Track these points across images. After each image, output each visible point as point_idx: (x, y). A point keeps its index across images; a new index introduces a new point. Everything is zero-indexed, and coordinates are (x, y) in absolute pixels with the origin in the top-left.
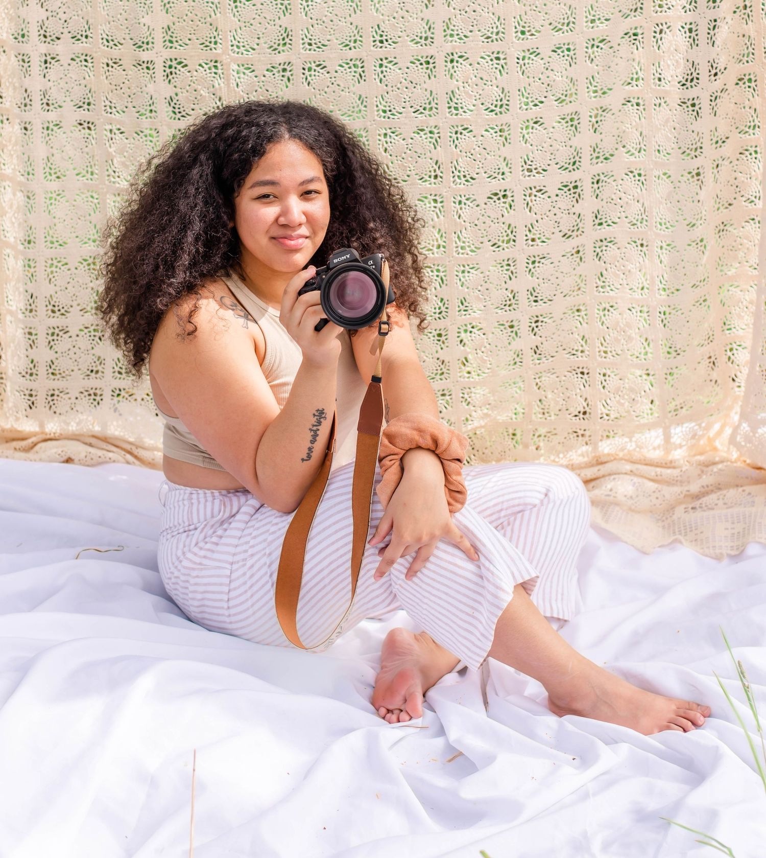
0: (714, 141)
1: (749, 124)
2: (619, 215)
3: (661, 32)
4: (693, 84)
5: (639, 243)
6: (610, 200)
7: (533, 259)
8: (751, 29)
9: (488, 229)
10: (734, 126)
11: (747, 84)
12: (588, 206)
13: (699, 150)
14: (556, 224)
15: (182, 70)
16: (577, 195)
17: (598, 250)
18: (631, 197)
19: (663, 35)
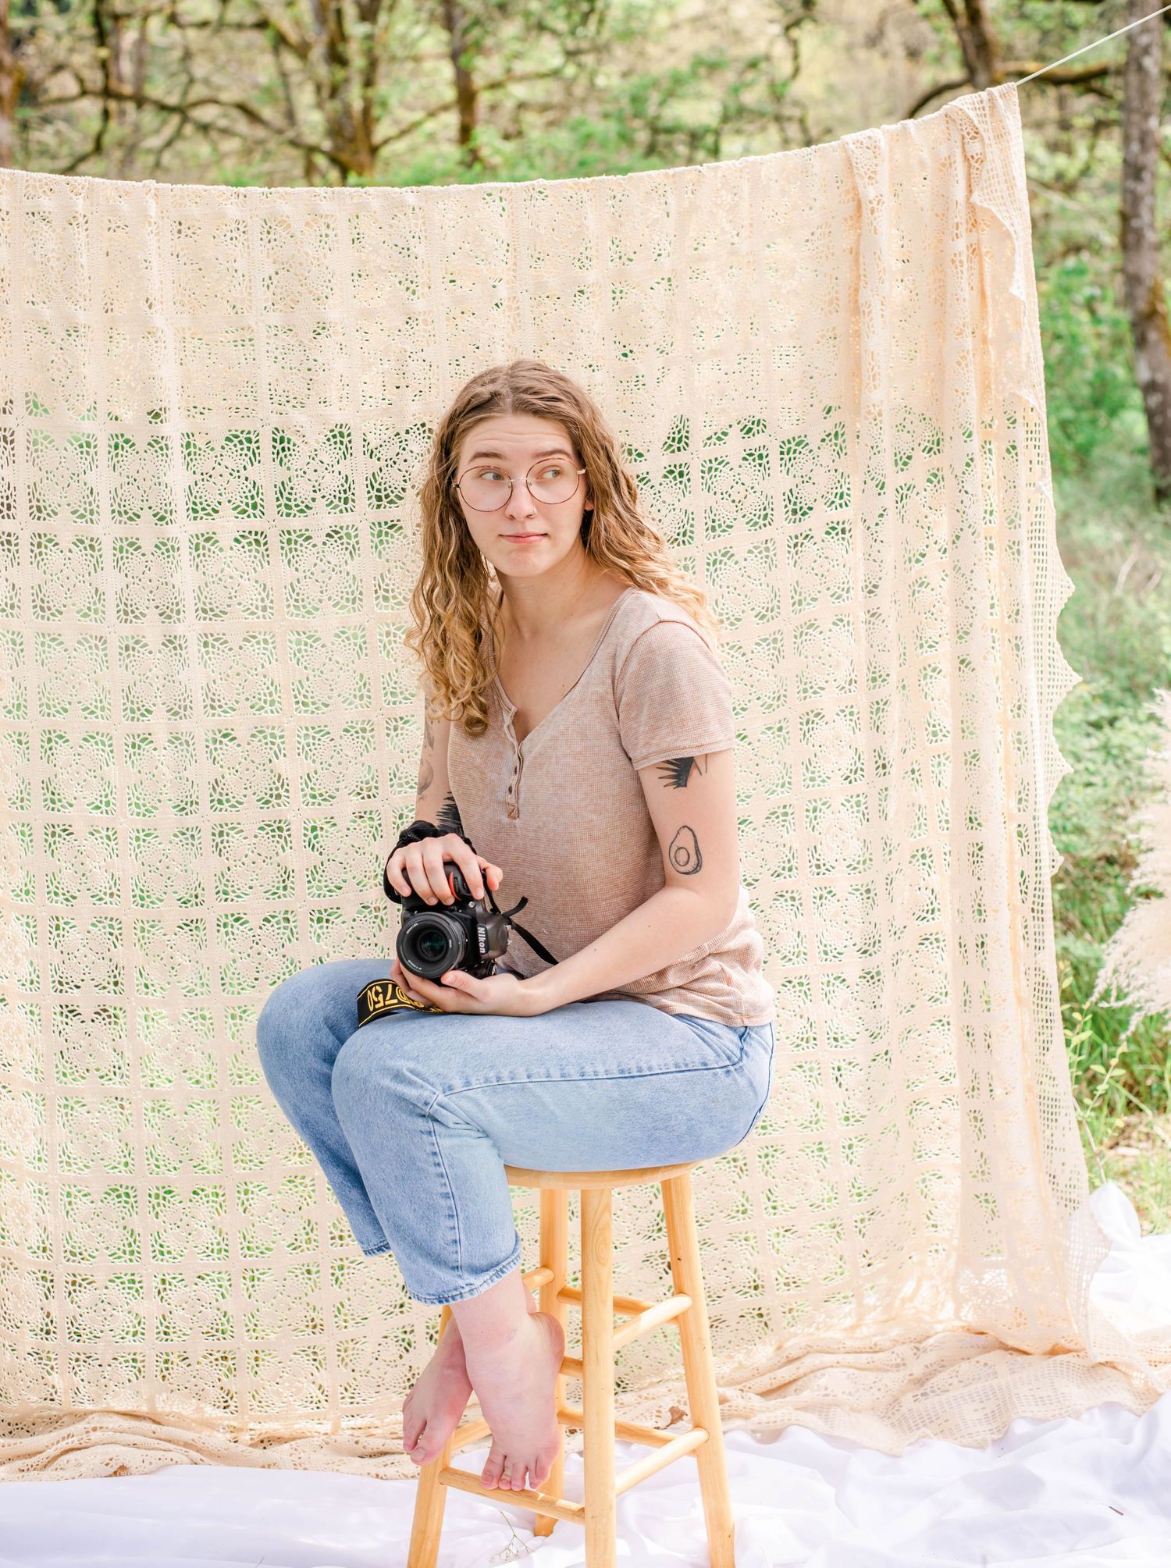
0: (892, 932)
1: (926, 908)
3: (815, 810)
4: (866, 866)
10: (911, 912)
11: (922, 861)
13: (877, 945)
15: (241, 928)
18: (792, 1013)
19: (817, 813)
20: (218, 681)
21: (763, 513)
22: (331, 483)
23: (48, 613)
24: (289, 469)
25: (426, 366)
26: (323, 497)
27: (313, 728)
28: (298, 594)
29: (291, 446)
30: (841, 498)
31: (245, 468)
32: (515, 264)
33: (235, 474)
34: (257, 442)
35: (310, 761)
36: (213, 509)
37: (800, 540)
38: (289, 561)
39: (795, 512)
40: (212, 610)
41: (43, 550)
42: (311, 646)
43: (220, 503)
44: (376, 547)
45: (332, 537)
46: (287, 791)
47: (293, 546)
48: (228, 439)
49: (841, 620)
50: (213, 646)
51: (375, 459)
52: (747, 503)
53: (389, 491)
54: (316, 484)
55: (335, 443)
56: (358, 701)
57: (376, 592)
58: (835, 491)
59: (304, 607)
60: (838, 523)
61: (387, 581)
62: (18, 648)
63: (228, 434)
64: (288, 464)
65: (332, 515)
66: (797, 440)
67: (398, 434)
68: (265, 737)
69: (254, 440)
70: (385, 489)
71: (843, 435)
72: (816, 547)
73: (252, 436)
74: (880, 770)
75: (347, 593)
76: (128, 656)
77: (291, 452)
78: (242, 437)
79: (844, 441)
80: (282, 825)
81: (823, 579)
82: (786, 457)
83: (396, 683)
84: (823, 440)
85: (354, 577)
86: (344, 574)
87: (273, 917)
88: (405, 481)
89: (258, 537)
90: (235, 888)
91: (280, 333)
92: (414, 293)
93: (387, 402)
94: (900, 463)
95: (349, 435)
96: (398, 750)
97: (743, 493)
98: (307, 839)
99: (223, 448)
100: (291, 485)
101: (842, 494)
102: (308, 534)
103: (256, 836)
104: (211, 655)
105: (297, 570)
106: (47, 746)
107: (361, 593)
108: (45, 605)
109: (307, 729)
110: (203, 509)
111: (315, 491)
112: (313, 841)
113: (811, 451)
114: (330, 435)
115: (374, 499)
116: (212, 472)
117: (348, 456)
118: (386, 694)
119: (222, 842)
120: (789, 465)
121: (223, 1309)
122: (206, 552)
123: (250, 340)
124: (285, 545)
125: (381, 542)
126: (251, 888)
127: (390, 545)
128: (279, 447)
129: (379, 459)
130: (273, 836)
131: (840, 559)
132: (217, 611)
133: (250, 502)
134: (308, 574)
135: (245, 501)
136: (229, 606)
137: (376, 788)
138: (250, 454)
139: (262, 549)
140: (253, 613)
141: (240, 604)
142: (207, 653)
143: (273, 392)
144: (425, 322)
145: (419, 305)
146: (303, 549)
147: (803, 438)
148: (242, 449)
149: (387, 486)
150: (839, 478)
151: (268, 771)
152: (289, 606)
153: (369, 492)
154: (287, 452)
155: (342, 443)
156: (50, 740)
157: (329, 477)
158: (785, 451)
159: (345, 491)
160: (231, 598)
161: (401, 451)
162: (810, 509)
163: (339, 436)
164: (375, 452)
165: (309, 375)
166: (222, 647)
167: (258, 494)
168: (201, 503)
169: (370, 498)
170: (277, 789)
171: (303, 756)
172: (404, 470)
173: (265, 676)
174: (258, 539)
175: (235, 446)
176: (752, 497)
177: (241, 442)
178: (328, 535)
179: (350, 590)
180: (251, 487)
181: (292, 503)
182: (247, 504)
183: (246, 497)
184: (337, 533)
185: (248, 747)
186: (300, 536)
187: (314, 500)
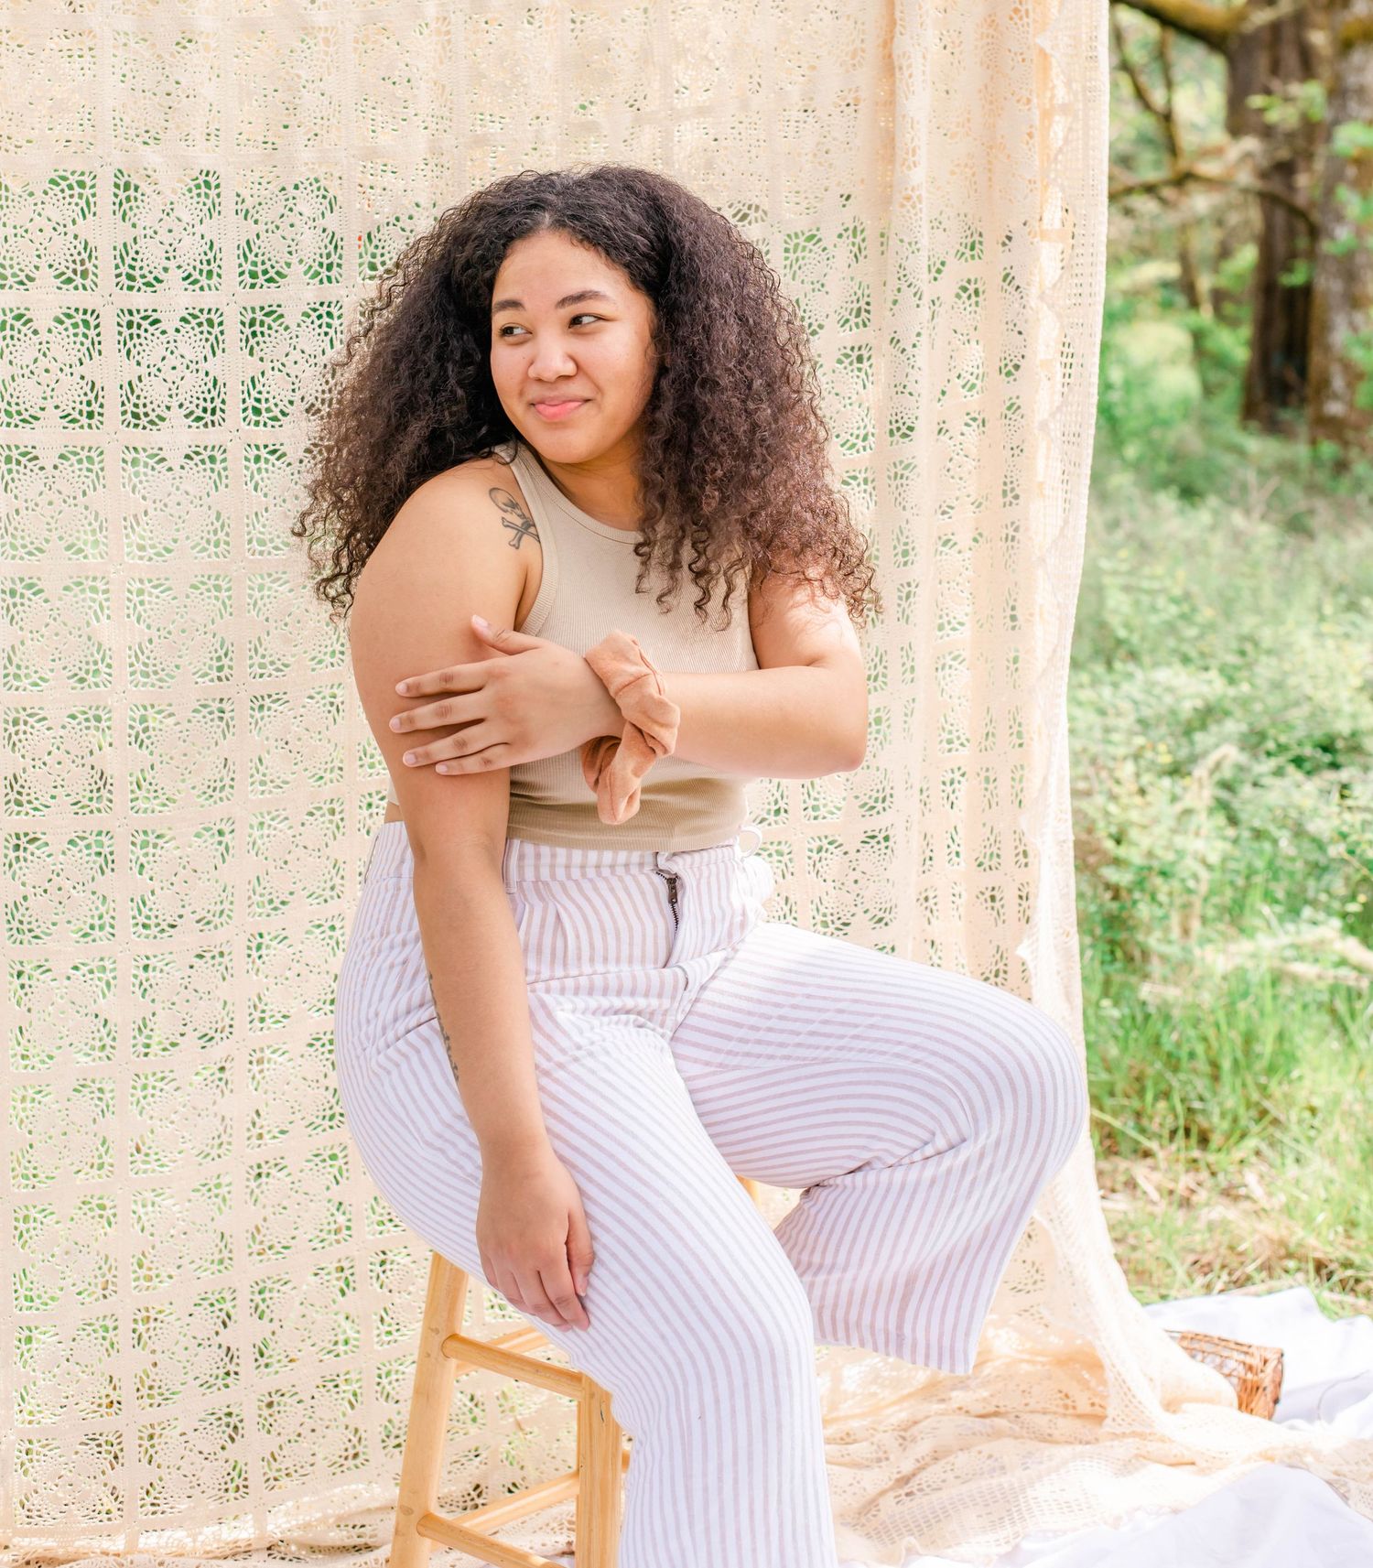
15: (37, 852)
20: (23, 512)
22: (191, 251)
24: (134, 226)
25: (325, 100)
26: (179, 267)
27: (150, 581)
28: (138, 397)
29: (138, 195)
30: (858, 315)
31: (74, 222)
33: (61, 229)
34: (93, 186)
35: (143, 626)
36: (27, 277)
38: (129, 352)
40: (19, 413)
42: (153, 469)
43: (37, 268)
44: (247, 341)
45: (187, 321)
46: (109, 666)
47: (134, 331)
48: (53, 182)
49: (855, 478)
50: (18, 463)
51: (251, 221)
53: (268, 266)
54: (171, 249)
55: (199, 195)
56: (212, 549)
57: (244, 401)
58: (849, 306)
59: (146, 415)
60: (852, 349)
61: (259, 387)
63: (54, 175)
64: (134, 220)
65: (189, 292)
66: (807, 234)
67: (284, 189)
68: (83, 591)
69: (89, 184)
70: (263, 263)
71: (862, 231)
73: (86, 179)
75: (205, 400)
77: (139, 203)
78: (73, 180)
79: (864, 240)
80: (100, 712)
82: (792, 256)
83: (264, 526)
84: (840, 236)
85: (215, 381)
86: (202, 374)
87: (83, 839)
88: (290, 253)
89: (88, 317)
90: (32, 798)
91: (132, 44)
93: (269, 146)
94: (933, 270)
95: (218, 186)
96: (262, 618)
98: (133, 733)
99: (46, 193)
100: (136, 247)
101: (859, 309)
102: (155, 316)
103: (64, 727)
104: (14, 475)
105: (139, 364)
107: (223, 402)
109: (141, 581)
110: (14, 275)
111: (168, 259)
112: (142, 736)
113: (824, 249)
114: (192, 184)
115: (247, 275)
116: (28, 225)
117: (215, 215)
118: (250, 541)
119: (17, 733)
120: (795, 267)
122: (15, 333)
123: (91, 49)
124: (124, 329)
125: (254, 334)
126: (53, 797)
127: (266, 338)
128: (122, 195)
129: (256, 222)
130: (88, 728)
131: (854, 397)
132: (26, 415)
133: (79, 268)
134: (154, 370)
135: (72, 266)
136: (43, 409)
137: (231, 668)
138: (83, 203)
139: (92, 333)
140: (75, 421)
141: (57, 407)
142: (10, 471)
143: (117, 121)
144: (327, 41)
146: (148, 335)
147: (814, 232)
148: (72, 196)
149: (265, 258)
150: (856, 288)
151: (84, 638)
152: (124, 413)
153: (240, 266)
154: (133, 203)
155: (207, 195)
157: (187, 240)
158: (791, 247)
159: (209, 262)
160: (45, 398)
161: (287, 212)
162: (821, 327)
163: (206, 183)
164: (252, 212)
165: (167, 101)
166: (30, 465)
167: (90, 256)
168: (11, 267)
169: (242, 274)
170: (96, 663)
171: (134, 618)
172: (289, 238)
173: (86, 508)
174: (87, 321)
175: (62, 191)
177: (70, 187)
178: (183, 319)
179: (209, 397)
180: (80, 248)
181: (137, 273)
182: (75, 272)
183: (74, 262)
184: (195, 317)
185: (58, 604)
186: (145, 318)
187: (166, 270)
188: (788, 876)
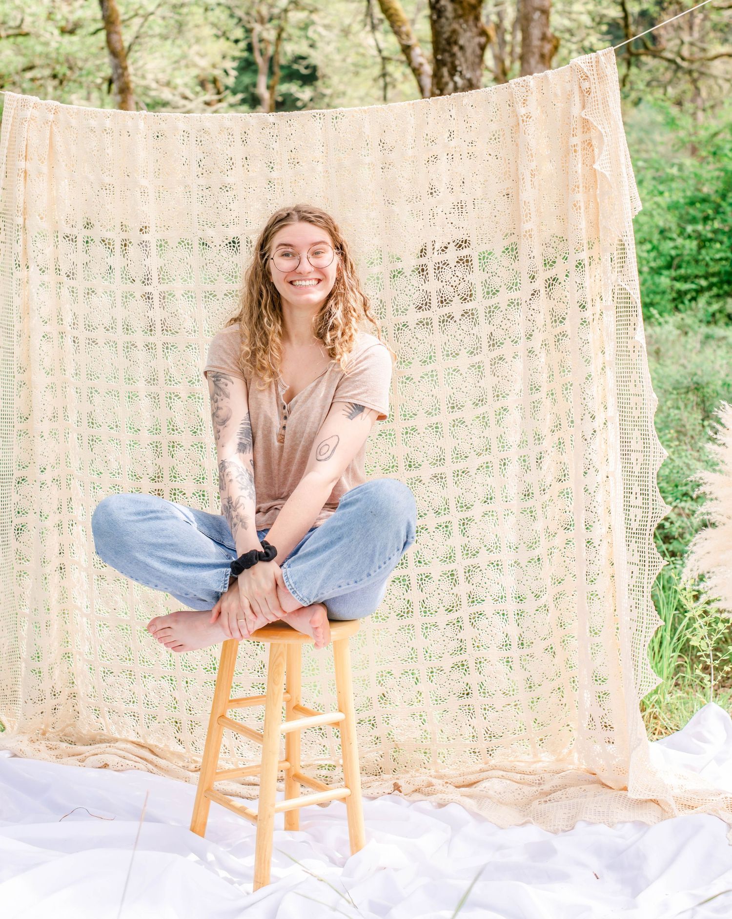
0: (547, 536)
2: (485, 595)
3: (504, 464)
4: (529, 497)
5: (501, 613)
6: (478, 584)
7: (426, 626)
8: (565, 458)
9: (393, 604)
10: (560, 526)
11: (566, 495)
12: (463, 589)
13: (538, 543)
14: (440, 602)
16: (454, 581)
17: (473, 621)
18: (493, 581)
19: (506, 466)
20: (173, 368)
21: (469, 293)
22: (228, 267)
23: (91, 328)
24: (206, 259)
26: (223, 274)
28: (209, 325)
29: (207, 247)
32: (327, 153)
33: (182, 261)
34: (192, 245)
36: (173, 279)
37: (492, 309)
38: (205, 307)
39: (488, 293)
40: (170, 331)
41: (90, 296)
43: (175, 276)
48: (179, 243)
49: (518, 356)
50: (171, 349)
52: (460, 287)
55: (230, 246)
58: (512, 281)
60: (515, 300)
62: (76, 345)
63: (180, 241)
65: (228, 284)
66: (488, 252)
68: (195, 398)
69: (190, 244)
71: (516, 249)
72: (502, 314)
73: (190, 241)
74: (537, 442)
76: (128, 352)
79: (517, 253)
80: (202, 445)
81: (507, 332)
82: (482, 262)
84: (504, 252)
90: (179, 476)
91: (205, 189)
92: (272, 168)
94: (548, 265)
95: (238, 243)
97: (458, 282)
99: (177, 247)
101: (517, 283)
102: (214, 293)
103: (189, 450)
104: (170, 354)
106: (90, 395)
108: (90, 324)
110: (168, 279)
111: (219, 271)
113: (496, 258)
114: (228, 242)
116: (172, 260)
117: (238, 254)
119: (174, 451)
120: (484, 266)
121: (174, 696)
122: (169, 300)
123: (189, 192)
124: (203, 299)
126: (187, 476)
128: (202, 247)
130: (198, 451)
131: (516, 321)
132: (173, 331)
133: (189, 276)
136: (179, 329)
138: (189, 251)
139: (194, 300)
140: (190, 333)
141: (185, 328)
143: (200, 219)
144: (278, 183)
145: (274, 175)
146: (212, 301)
147: (491, 251)
148: (185, 248)
150: (514, 274)
151: (196, 416)
152: (205, 331)
154: (205, 250)
155: (234, 246)
156: (91, 393)
157: (226, 264)
158: (481, 258)
159: (236, 272)
160: (180, 325)
162: (497, 291)
165: (217, 211)
166: (175, 350)
167: (192, 271)
168: (167, 275)
170: (200, 426)
173: (195, 367)
174: (192, 295)
175: (182, 246)
176: (462, 284)
177: (185, 245)
178: (225, 295)
180: (189, 268)
183: (187, 273)
184: (231, 294)
185: (186, 403)
186: (210, 294)
187: (218, 276)
188: (497, 525)
